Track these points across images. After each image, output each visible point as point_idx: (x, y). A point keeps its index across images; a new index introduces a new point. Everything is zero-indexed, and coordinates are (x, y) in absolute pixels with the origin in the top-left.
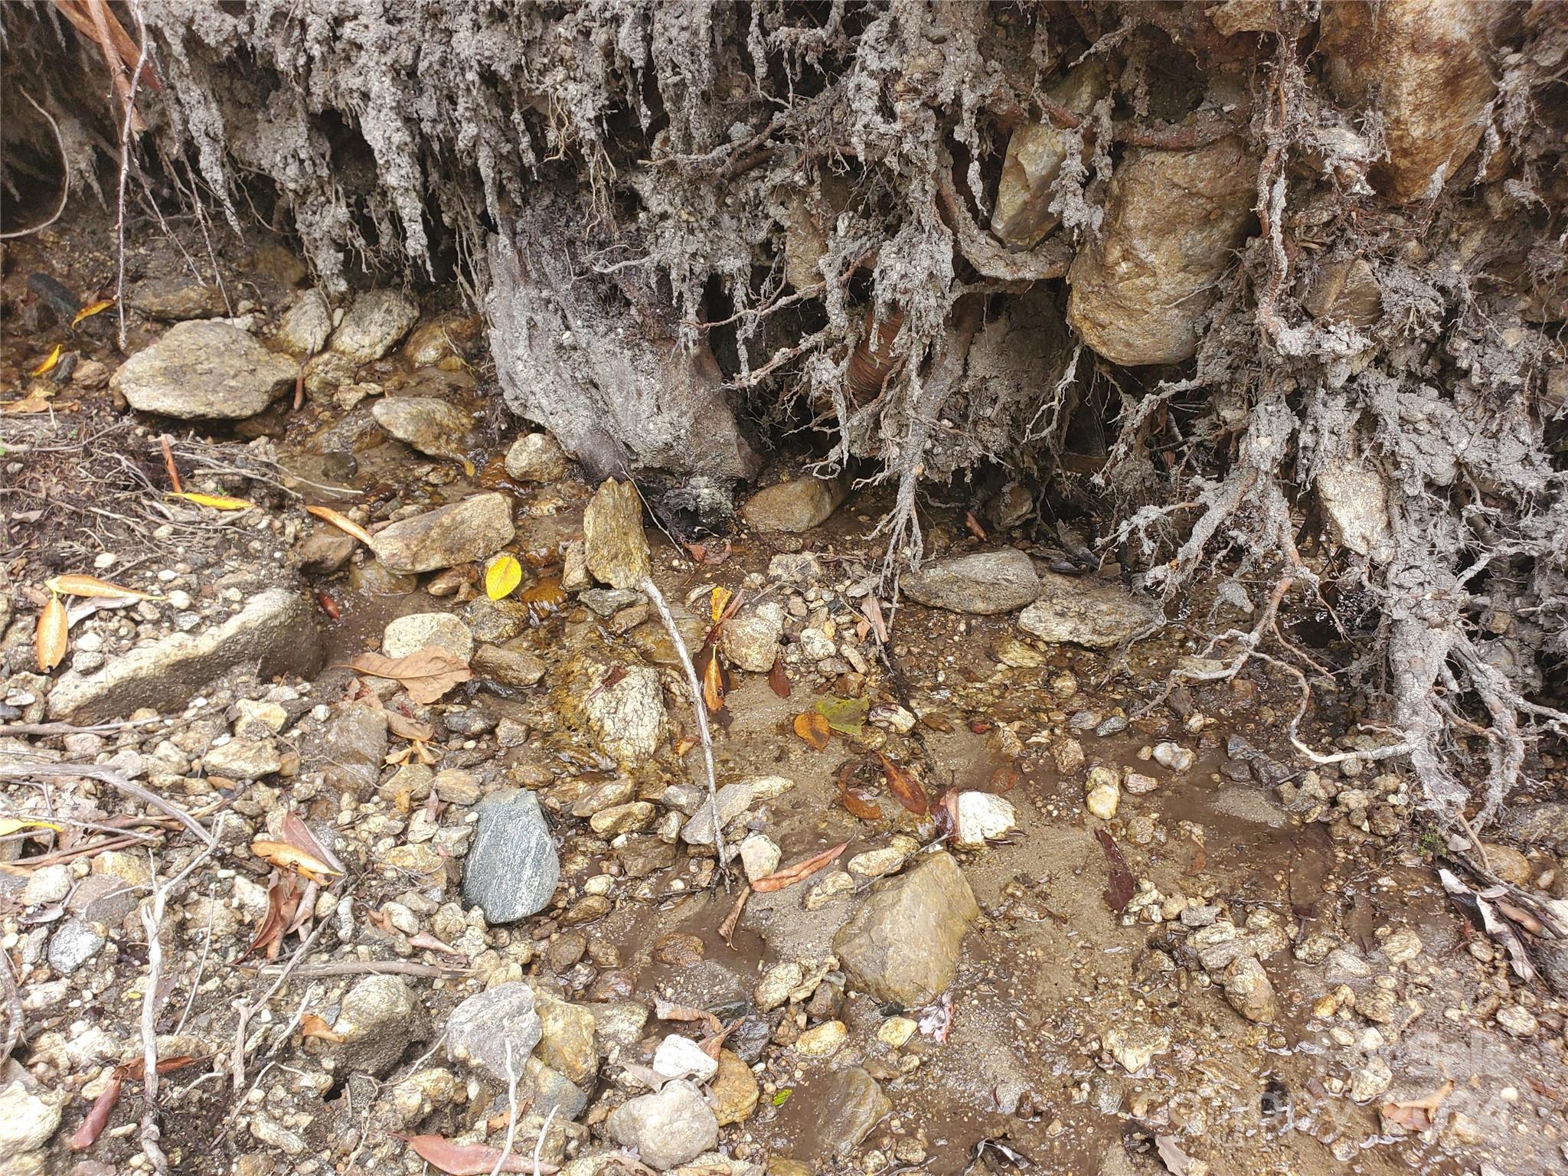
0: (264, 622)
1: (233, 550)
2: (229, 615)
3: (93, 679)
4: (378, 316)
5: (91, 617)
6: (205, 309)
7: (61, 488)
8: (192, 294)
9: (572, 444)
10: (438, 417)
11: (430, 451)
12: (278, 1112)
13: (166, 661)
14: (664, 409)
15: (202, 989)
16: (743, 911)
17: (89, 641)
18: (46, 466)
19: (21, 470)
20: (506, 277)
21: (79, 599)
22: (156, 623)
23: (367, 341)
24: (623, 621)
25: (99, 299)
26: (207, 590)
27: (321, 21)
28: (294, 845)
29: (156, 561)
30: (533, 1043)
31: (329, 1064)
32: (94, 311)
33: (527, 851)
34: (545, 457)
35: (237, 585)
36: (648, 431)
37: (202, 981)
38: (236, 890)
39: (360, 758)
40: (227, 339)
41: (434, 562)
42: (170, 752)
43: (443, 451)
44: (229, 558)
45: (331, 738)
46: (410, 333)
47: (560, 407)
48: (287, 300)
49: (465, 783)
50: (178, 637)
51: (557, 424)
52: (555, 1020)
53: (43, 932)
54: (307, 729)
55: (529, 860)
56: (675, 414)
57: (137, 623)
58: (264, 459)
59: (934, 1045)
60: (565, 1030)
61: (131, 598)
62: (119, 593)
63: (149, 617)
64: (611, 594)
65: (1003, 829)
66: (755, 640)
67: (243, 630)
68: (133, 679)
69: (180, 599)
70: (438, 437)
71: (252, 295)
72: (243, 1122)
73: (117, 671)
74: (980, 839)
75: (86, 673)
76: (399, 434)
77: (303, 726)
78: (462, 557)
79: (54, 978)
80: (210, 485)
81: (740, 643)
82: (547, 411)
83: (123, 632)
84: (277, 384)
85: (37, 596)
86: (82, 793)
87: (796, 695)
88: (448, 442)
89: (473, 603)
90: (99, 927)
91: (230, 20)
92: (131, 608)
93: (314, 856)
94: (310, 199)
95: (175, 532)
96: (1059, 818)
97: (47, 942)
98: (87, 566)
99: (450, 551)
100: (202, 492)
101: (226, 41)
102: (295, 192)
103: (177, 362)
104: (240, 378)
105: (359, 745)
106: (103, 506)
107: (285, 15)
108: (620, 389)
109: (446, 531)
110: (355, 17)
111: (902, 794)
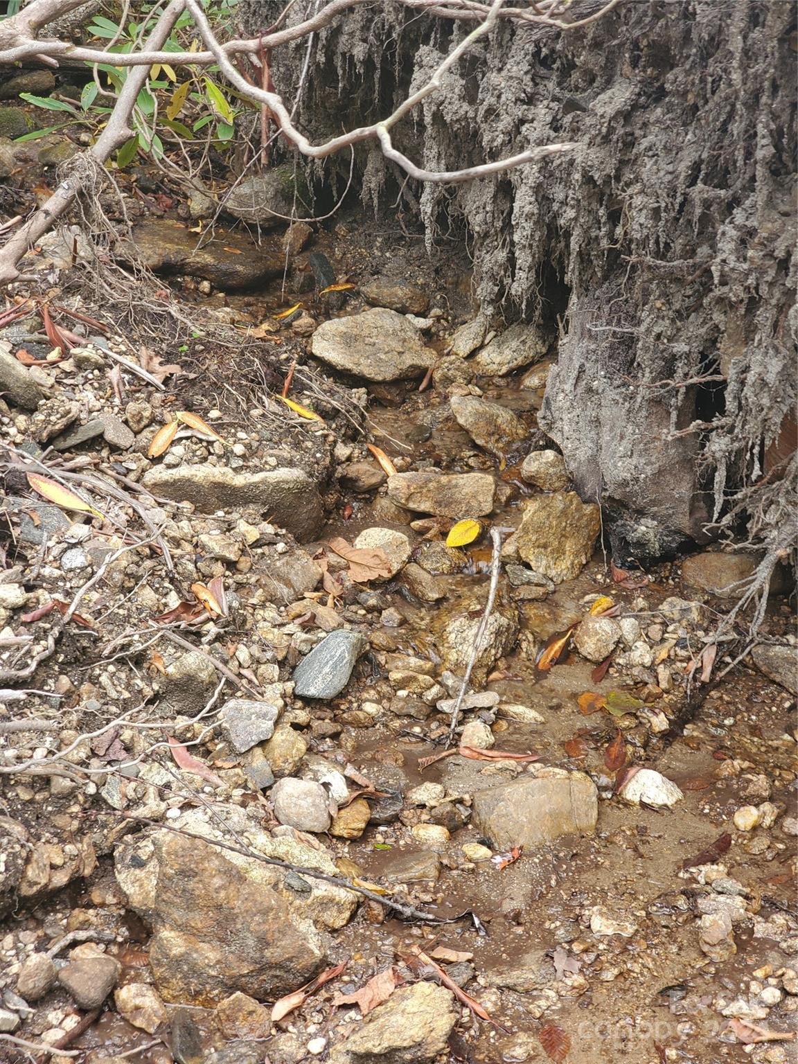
0: (278, 482)
1: (289, 439)
2: (262, 470)
3: (170, 471)
4: (514, 344)
5: (187, 438)
6: (404, 306)
7: (216, 367)
8: (400, 293)
9: (573, 466)
10: (499, 421)
11: (480, 442)
12: (116, 682)
13: (212, 479)
14: (635, 455)
15: (116, 611)
16: (443, 759)
17: (178, 450)
18: (216, 353)
19: (202, 351)
20: (579, 331)
21: (188, 427)
22: (220, 457)
23: (498, 359)
24: (524, 593)
25: (347, 281)
26: (260, 453)
27: (509, 119)
28: (212, 593)
29: (243, 427)
30: (262, 738)
31: (156, 687)
32: (340, 288)
33: (332, 657)
34: (551, 470)
35: (277, 457)
36: (616, 467)
37: (119, 607)
38: (168, 597)
39: (288, 583)
40: (398, 327)
41: (425, 506)
42: (186, 527)
43: (490, 446)
44: (286, 443)
45: (278, 564)
46: (532, 364)
47: (575, 435)
48: (467, 317)
49: (333, 618)
50: (227, 470)
51: (567, 447)
52: (282, 734)
53: (65, 545)
54: (267, 553)
55: (331, 662)
56: (643, 461)
57: (210, 454)
58: (355, 401)
59: (494, 869)
60: (283, 741)
61: (213, 437)
62: (209, 433)
63: (217, 451)
64: (529, 573)
65: (661, 803)
66: (597, 633)
67: (264, 482)
68: (189, 480)
69: (239, 449)
70: (490, 434)
71: (443, 306)
72: (97, 672)
73: (184, 472)
74: (637, 800)
75: (169, 466)
76: (461, 421)
77: (266, 549)
78: (446, 512)
79: (58, 568)
80: (307, 402)
81: (586, 633)
82: (566, 435)
83: (198, 453)
84: (411, 366)
85: (168, 417)
86: (124, 511)
87: (606, 683)
88: (497, 441)
89: (433, 544)
90: (89, 558)
91: (466, 106)
92: (210, 443)
93: (218, 603)
94: (488, 241)
95: (263, 415)
96: (706, 815)
97: (64, 551)
98: (203, 415)
99: (439, 503)
100: (300, 403)
101: (457, 120)
102: (478, 233)
103: (355, 331)
104: (389, 355)
105: (293, 578)
106: (232, 385)
107: (495, 111)
108: (611, 430)
109: (441, 488)
110: (532, 121)
111: (610, 755)
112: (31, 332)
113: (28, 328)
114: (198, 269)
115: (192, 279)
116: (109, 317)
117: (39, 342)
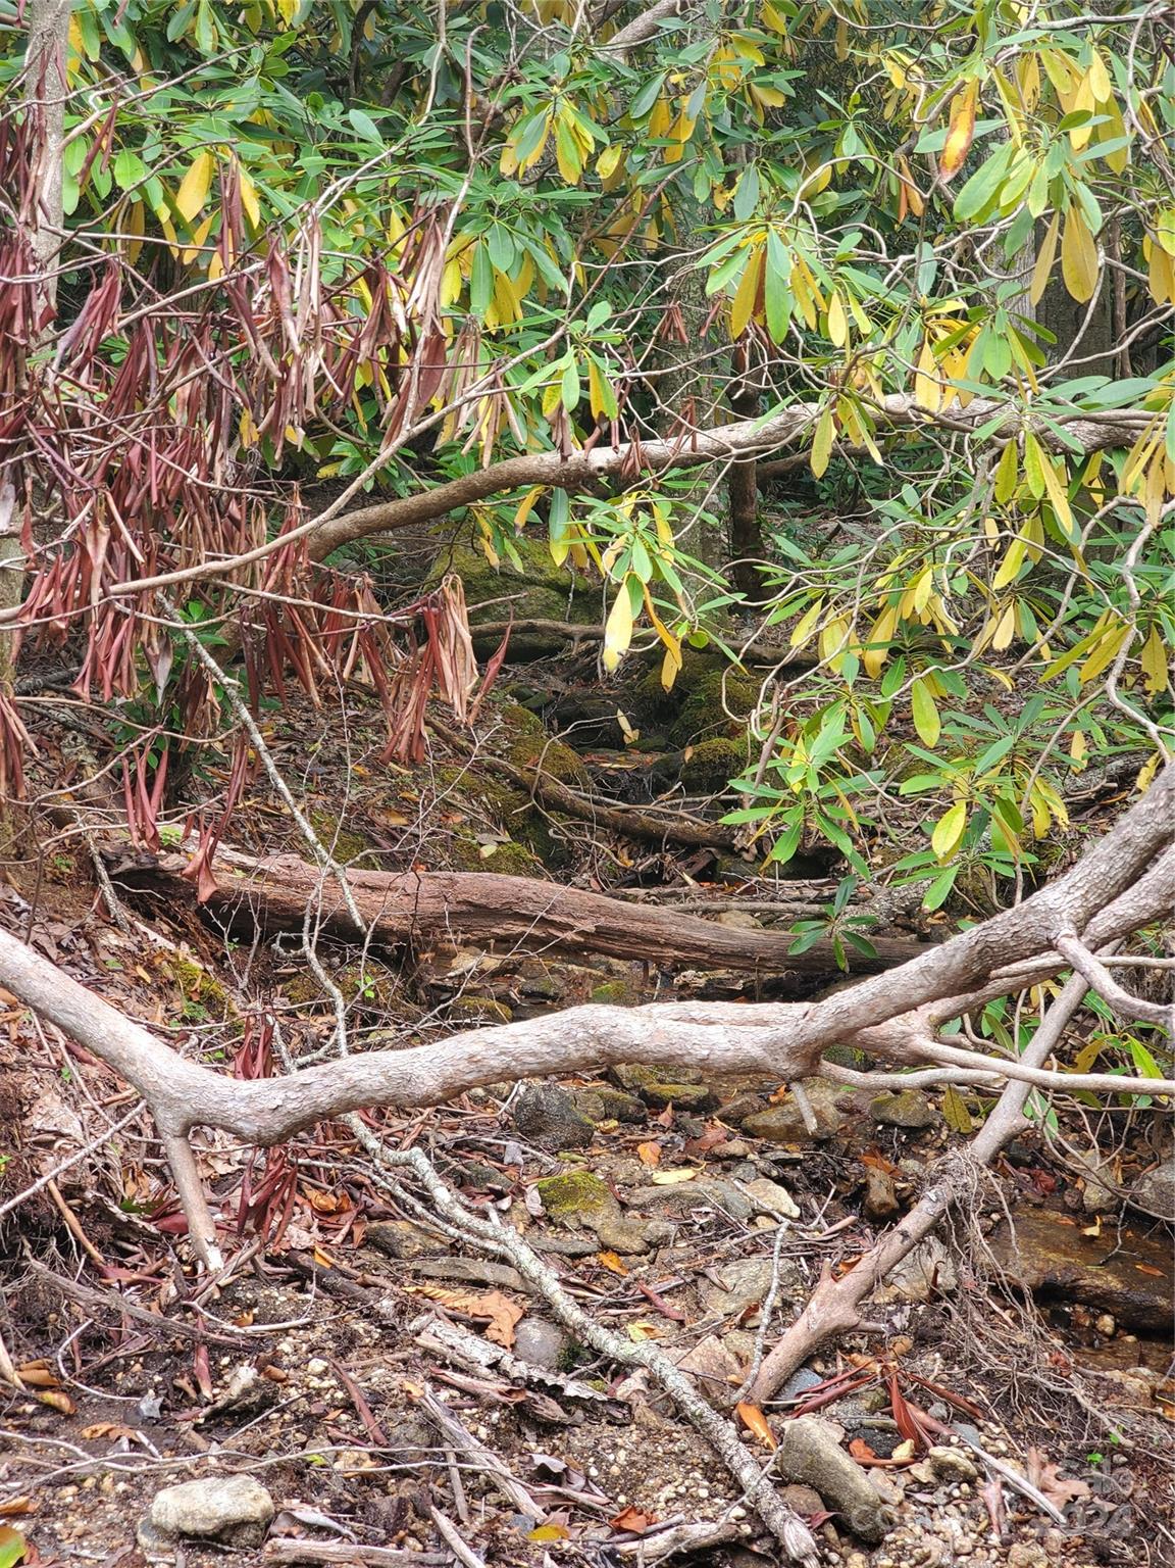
112: (872, 1411)
113: (868, 1405)
114: (1097, 1296)
115: (1087, 1311)
116: (980, 1393)
117: (883, 1430)
